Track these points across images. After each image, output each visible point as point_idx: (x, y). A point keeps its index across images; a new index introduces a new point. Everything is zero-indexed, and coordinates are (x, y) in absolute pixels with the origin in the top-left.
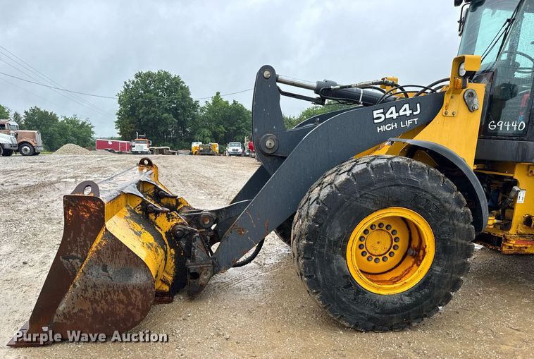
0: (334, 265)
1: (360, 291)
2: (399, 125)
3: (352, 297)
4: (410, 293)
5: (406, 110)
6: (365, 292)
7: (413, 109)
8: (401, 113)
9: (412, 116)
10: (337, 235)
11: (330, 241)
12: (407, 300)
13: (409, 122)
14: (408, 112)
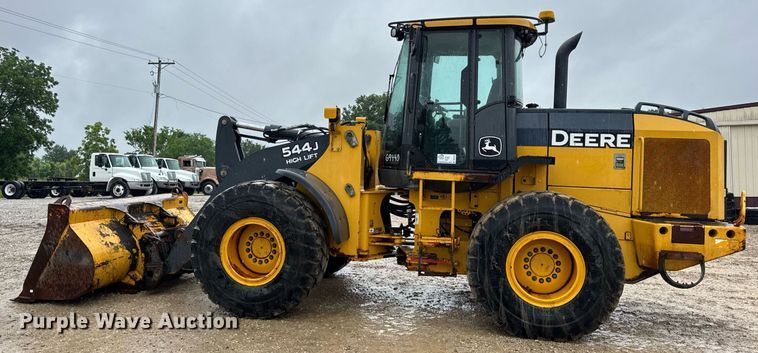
0: (210, 260)
1: (230, 281)
2: (303, 158)
3: (223, 285)
4: (268, 286)
5: (307, 147)
6: (235, 283)
7: (313, 146)
8: (304, 149)
9: (312, 152)
10: (211, 237)
11: (206, 242)
12: (266, 292)
13: (310, 156)
14: (309, 149)
